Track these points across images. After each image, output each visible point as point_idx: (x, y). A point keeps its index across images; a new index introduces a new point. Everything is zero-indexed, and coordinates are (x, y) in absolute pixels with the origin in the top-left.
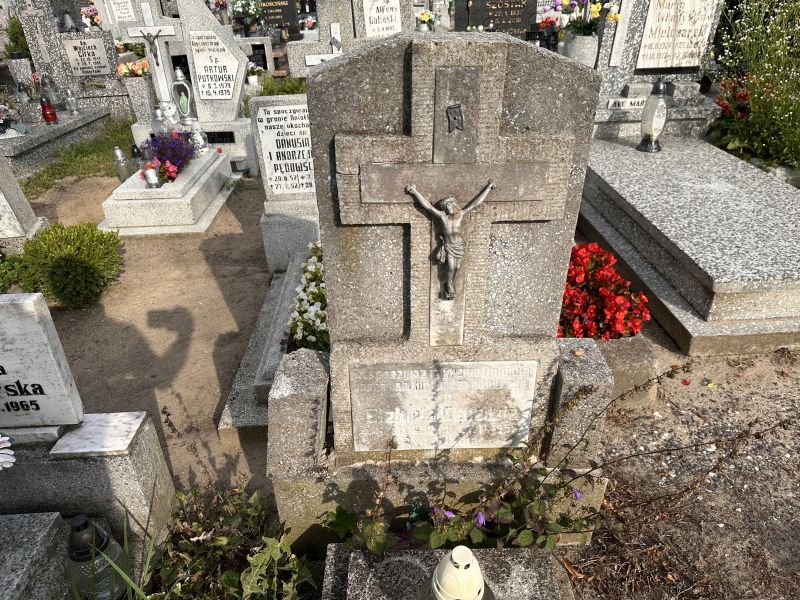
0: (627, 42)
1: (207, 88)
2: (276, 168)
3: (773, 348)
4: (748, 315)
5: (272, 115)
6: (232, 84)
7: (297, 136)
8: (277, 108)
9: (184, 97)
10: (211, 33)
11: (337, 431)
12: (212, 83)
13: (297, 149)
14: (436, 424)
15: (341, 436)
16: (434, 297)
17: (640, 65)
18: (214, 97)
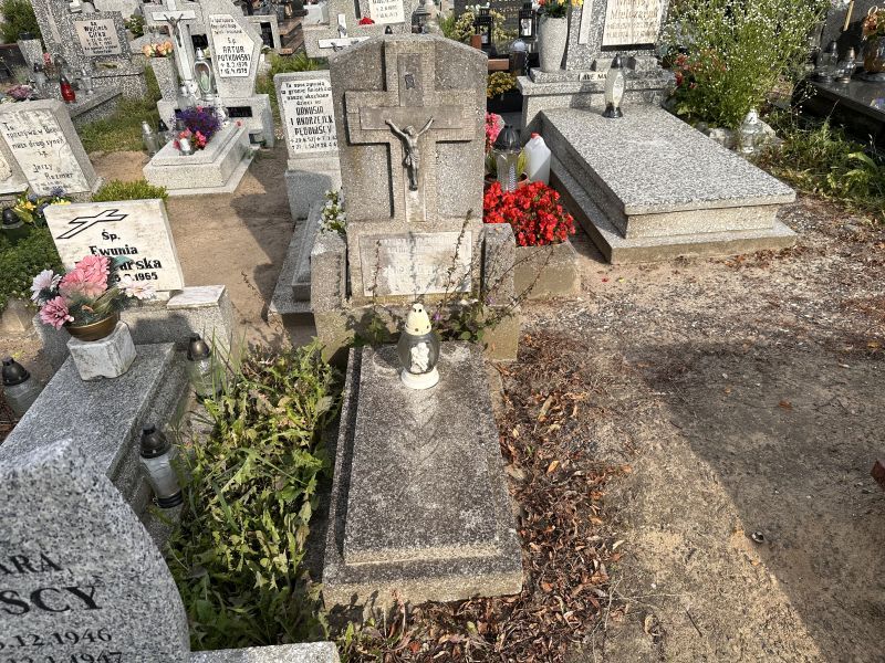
0: (592, 23)
1: (225, 67)
2: (296, 131)
3: (674, 257)
4: (656, 233)
5: (293, 88)
6: (248, 62)
7: (314, 104)
8: (297, 82)
9: (204, 76)
10: (229, 17)
11: (353, 283)
12: (230, 62)
13: (313, 116)
14: (414, 276)
15: (356, 286)
16: (406, 189)
17: (605, 43)
18: (232, 74)
